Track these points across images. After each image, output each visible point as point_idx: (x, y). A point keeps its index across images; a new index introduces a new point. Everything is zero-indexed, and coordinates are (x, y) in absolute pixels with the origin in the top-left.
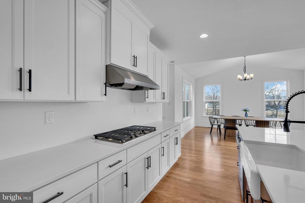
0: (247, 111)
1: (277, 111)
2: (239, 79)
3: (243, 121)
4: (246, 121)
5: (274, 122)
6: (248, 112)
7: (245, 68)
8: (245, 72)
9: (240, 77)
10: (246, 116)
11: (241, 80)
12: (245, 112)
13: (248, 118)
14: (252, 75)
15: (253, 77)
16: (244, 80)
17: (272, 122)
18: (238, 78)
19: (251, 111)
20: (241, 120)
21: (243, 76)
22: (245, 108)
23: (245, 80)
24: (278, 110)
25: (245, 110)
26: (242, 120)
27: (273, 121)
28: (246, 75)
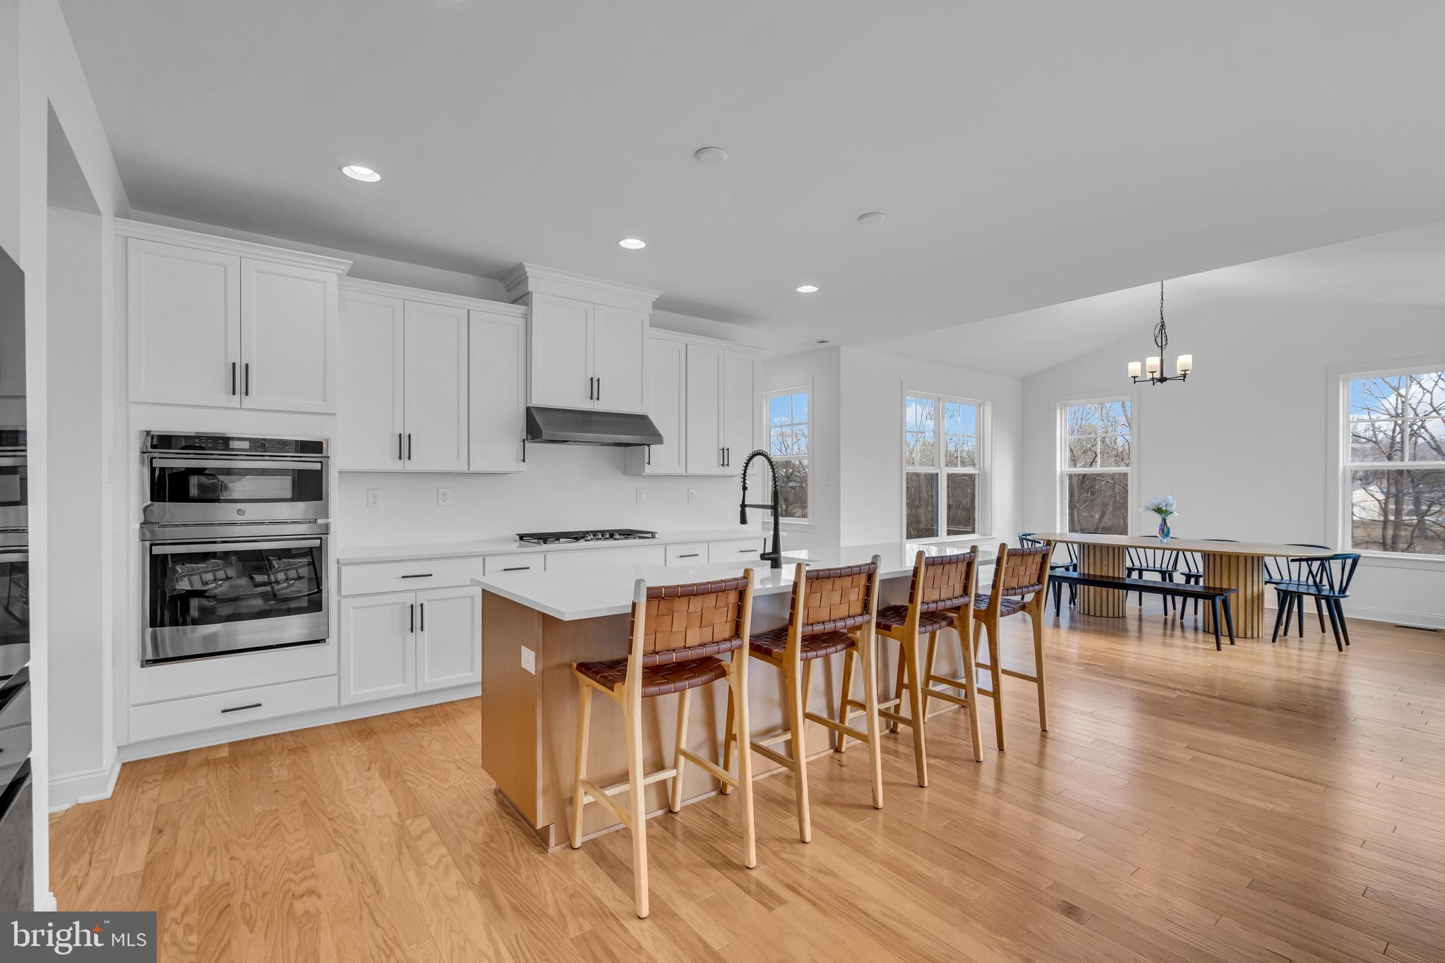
0: (1165, 513)
6: (1168, 519)
7: (1161, 330)
8: (1161, 349)
10: (1163, 532)
13: (1171, 543)
19: (1176, 514)
25: (1159, 511)
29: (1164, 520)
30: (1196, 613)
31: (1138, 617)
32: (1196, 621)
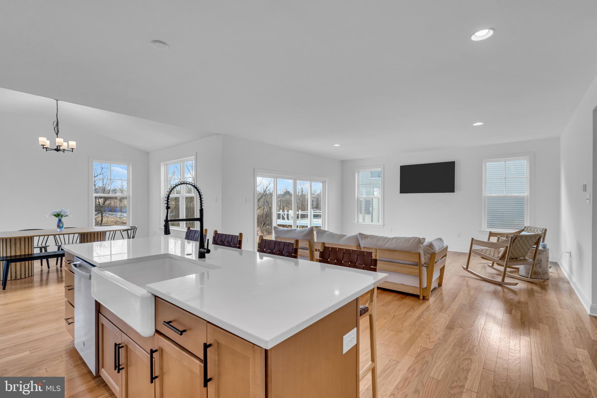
0: (62, 216)
1: (102, 216)
2: (43, 145)
3: (51, 238)
4: (57, 236)
5: (112, 232)
6: (63, 219)
7: (57, 125)
8: (57, 134)
9: (43, 140)
10: (59, 226)
11: (46, 148)
12: (57, 219)
13: (64, 231)
14: (73, 144)
15: (75, 148)
16: (55, 150)
17: (108, 233)
18: (40, 144)
19: (70, 217)
20: (46, 237)
21: (53, 142)
22: (57, 210)
23: (57, 150)
24: (104, 215)
25: (58, 215)
26: (48, 236)
27: (110, 231)
28: (59, 141)
29: (60, 221)
30: (57, 264)
31: (40, 273)
32: (57, 267)
